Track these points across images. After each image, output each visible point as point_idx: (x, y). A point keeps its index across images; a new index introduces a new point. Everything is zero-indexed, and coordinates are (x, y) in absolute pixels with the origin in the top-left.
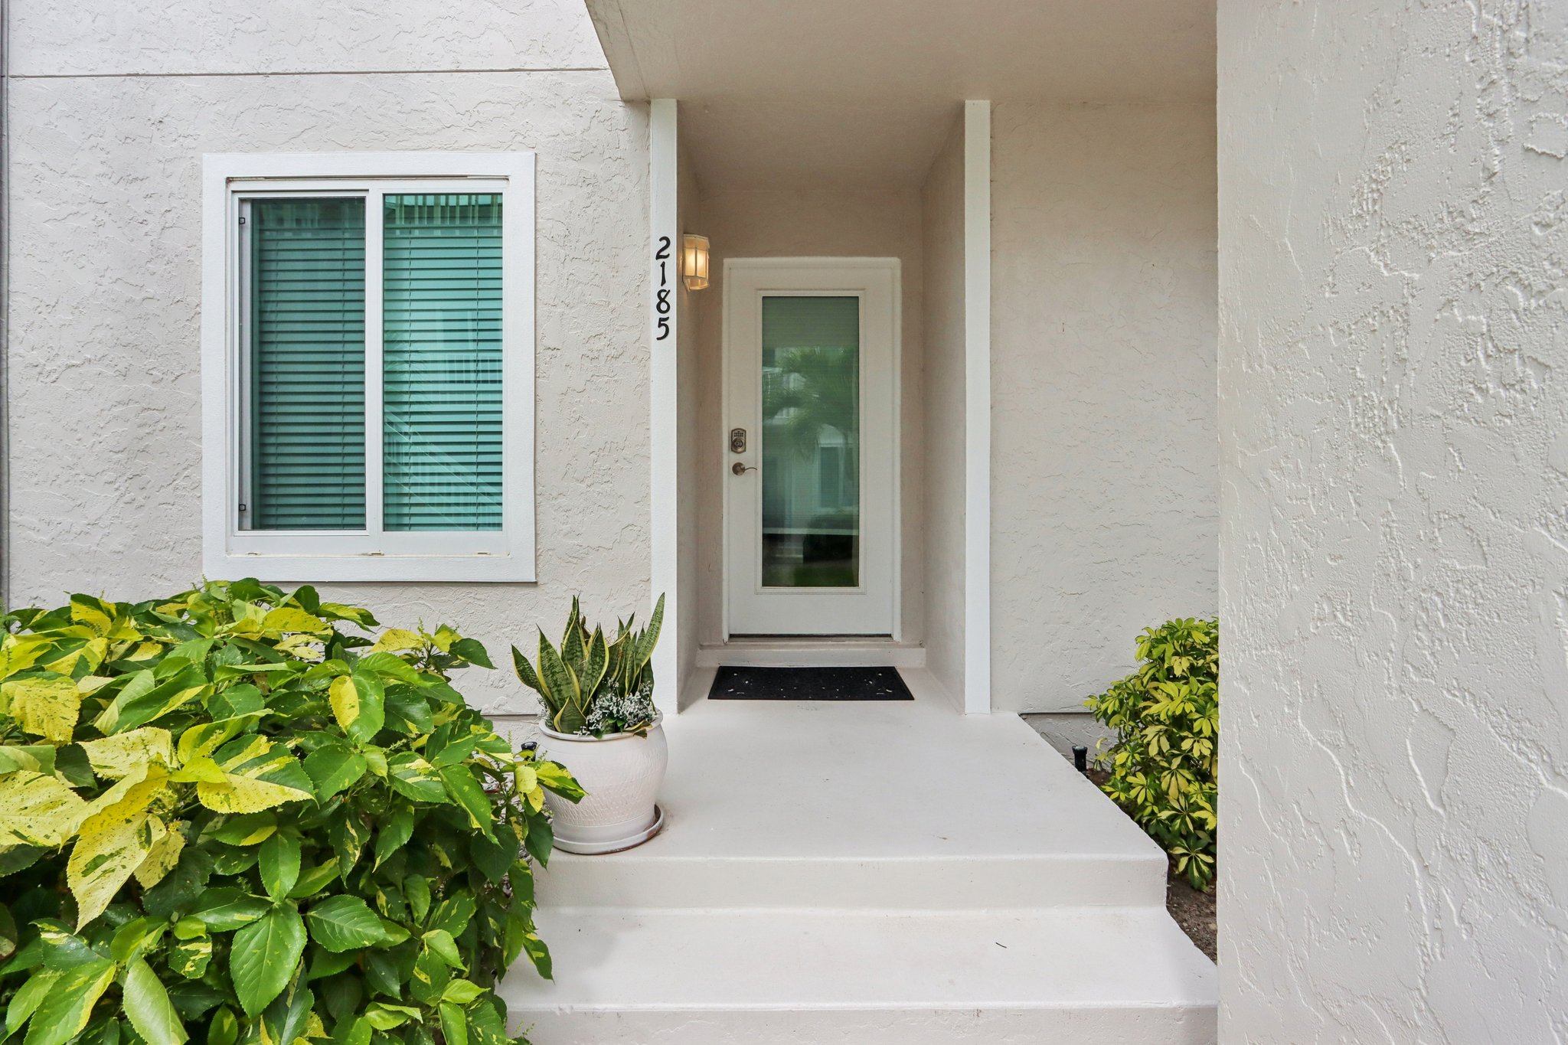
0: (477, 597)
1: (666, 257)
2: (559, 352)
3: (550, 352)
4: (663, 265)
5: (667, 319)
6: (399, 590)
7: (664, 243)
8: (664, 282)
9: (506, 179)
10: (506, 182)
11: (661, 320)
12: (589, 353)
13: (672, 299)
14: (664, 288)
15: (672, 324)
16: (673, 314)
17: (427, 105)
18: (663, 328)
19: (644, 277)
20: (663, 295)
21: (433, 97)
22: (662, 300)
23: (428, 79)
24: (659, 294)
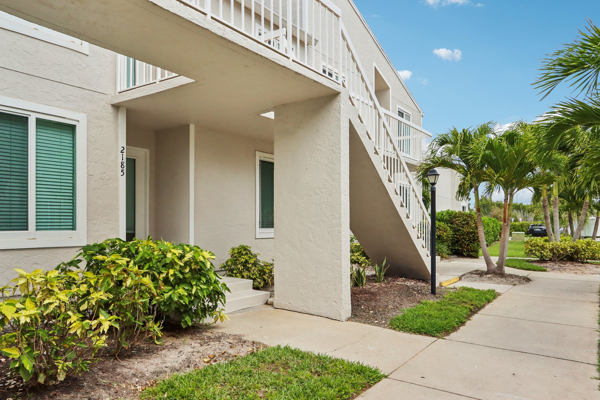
0: (68, 251)
1: (123, 152)
2: (93, 177)
3: (91, 176)
4: (123, 155)
5: (123, 170)
6: (41, 251)
7: (123, 148)
8: (123, 159)
9: (78, 121)
10: (77, 122)
11: (122, 170)
12: (101, 178)
13: (125, 164)
14: (123, 161)
15: (125, 171)
16: (125, 169)
17: (51, 91)
18: (123, 173)
19: (117, 157)
20: (123, 163)
21: (53, 89)
22: (122, 165)
23: (52, 83)
24: (122, 163)
